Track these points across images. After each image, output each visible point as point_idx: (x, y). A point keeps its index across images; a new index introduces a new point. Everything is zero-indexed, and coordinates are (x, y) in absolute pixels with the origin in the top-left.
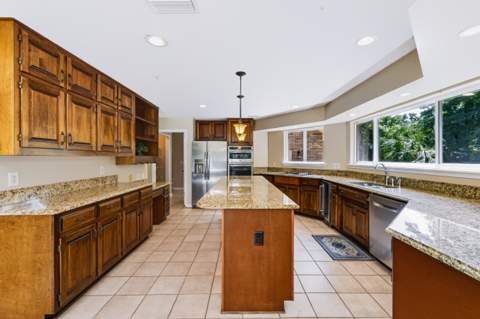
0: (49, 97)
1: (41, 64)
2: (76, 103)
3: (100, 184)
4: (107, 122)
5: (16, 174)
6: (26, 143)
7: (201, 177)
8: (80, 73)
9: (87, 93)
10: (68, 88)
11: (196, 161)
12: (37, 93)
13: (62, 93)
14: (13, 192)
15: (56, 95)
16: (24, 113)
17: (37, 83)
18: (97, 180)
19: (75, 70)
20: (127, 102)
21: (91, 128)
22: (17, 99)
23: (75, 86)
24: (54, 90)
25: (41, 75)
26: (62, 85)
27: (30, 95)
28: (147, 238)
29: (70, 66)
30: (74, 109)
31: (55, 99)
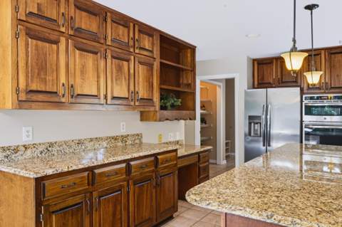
0: (47, 45)
1: (39, 9)
2: (79, 49)
3: (120, 144)
4: (120, 69)
5: (30, 129)
6: (23, 97)
7: (257, 141)
8: (84, 14)
9: (94, 37)
10: (71, 32)
11: (251, 118)
12: (34, 41)
13: (63, 40)
14: (26, 147)
15: (56, 42)
16: (22, 64)
17: (35, 31)
18: (115, 138)
19: (77, 11)
20: (147, 43)
21: (98, 77)
22: (15, 50)
23: (78, 30)
24: (53, 36)
25: (39, 21)
26: (63, 29)
27: (27, 45)
28: (171, 218)
29: (72, 7)
30: (77, 56)
31: (54, 46)
